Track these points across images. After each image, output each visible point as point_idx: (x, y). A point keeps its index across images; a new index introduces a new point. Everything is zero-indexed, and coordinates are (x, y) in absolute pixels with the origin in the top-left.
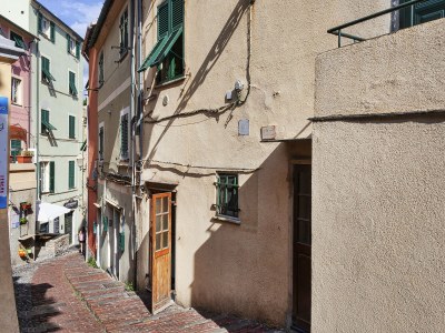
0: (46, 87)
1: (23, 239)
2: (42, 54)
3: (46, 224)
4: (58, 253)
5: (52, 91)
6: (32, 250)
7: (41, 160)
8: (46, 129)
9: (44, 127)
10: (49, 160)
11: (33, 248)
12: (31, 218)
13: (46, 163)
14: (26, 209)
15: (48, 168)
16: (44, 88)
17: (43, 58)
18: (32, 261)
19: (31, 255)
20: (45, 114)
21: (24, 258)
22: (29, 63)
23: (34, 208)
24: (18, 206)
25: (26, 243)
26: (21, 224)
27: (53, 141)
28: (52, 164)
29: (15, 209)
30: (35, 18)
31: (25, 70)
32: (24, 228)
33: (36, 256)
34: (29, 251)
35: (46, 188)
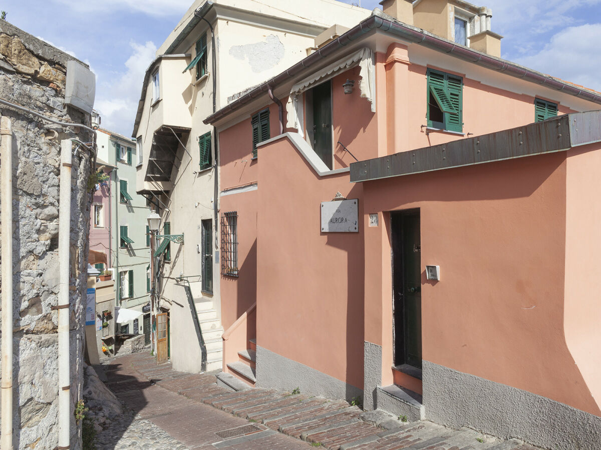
0: (124, 206)
1: (105, 338)
2: (120, 178)
3: (127, 326)
4: (135, 350)
5: (130, 208)
6: (112, 347)
7: (120, 270)
8: (125, 243)
9: (123, 241)
10: (128, 269)
11: (113, 346)
12: (111, 323)
13: (125, 272)
14: (107, 316)
15: (127, 276)
16: (123, 207)
17: (121, 181)
18: (112, 355)
19: (111, 351)
20: (124, 230)
21: (106, 353)
22: (109, 190)
23: (113, 314)
24: (101, 314)
25: (108, 342)
26: (104, 327)
27: (131, 252)
28: (131, 273)
29: (99, 316)
30: (114, 149)
31: (106, 196)
32: (106, 330)
33: (116, 353)
34: (110, 348)
35: (126, 294)
